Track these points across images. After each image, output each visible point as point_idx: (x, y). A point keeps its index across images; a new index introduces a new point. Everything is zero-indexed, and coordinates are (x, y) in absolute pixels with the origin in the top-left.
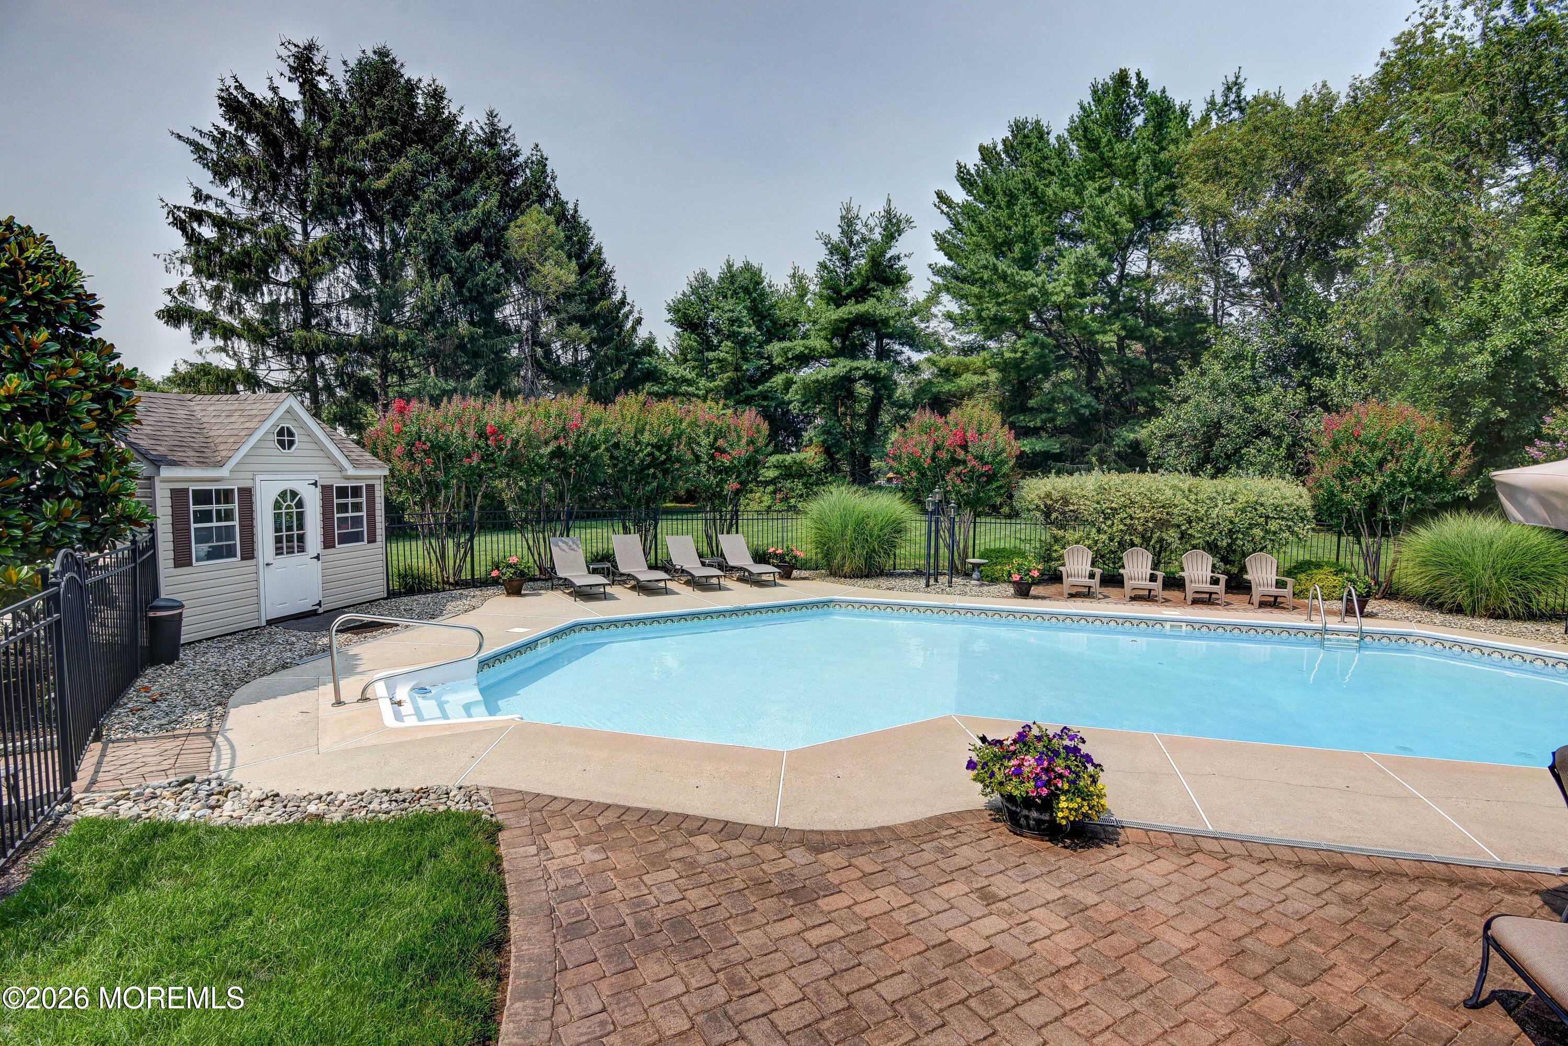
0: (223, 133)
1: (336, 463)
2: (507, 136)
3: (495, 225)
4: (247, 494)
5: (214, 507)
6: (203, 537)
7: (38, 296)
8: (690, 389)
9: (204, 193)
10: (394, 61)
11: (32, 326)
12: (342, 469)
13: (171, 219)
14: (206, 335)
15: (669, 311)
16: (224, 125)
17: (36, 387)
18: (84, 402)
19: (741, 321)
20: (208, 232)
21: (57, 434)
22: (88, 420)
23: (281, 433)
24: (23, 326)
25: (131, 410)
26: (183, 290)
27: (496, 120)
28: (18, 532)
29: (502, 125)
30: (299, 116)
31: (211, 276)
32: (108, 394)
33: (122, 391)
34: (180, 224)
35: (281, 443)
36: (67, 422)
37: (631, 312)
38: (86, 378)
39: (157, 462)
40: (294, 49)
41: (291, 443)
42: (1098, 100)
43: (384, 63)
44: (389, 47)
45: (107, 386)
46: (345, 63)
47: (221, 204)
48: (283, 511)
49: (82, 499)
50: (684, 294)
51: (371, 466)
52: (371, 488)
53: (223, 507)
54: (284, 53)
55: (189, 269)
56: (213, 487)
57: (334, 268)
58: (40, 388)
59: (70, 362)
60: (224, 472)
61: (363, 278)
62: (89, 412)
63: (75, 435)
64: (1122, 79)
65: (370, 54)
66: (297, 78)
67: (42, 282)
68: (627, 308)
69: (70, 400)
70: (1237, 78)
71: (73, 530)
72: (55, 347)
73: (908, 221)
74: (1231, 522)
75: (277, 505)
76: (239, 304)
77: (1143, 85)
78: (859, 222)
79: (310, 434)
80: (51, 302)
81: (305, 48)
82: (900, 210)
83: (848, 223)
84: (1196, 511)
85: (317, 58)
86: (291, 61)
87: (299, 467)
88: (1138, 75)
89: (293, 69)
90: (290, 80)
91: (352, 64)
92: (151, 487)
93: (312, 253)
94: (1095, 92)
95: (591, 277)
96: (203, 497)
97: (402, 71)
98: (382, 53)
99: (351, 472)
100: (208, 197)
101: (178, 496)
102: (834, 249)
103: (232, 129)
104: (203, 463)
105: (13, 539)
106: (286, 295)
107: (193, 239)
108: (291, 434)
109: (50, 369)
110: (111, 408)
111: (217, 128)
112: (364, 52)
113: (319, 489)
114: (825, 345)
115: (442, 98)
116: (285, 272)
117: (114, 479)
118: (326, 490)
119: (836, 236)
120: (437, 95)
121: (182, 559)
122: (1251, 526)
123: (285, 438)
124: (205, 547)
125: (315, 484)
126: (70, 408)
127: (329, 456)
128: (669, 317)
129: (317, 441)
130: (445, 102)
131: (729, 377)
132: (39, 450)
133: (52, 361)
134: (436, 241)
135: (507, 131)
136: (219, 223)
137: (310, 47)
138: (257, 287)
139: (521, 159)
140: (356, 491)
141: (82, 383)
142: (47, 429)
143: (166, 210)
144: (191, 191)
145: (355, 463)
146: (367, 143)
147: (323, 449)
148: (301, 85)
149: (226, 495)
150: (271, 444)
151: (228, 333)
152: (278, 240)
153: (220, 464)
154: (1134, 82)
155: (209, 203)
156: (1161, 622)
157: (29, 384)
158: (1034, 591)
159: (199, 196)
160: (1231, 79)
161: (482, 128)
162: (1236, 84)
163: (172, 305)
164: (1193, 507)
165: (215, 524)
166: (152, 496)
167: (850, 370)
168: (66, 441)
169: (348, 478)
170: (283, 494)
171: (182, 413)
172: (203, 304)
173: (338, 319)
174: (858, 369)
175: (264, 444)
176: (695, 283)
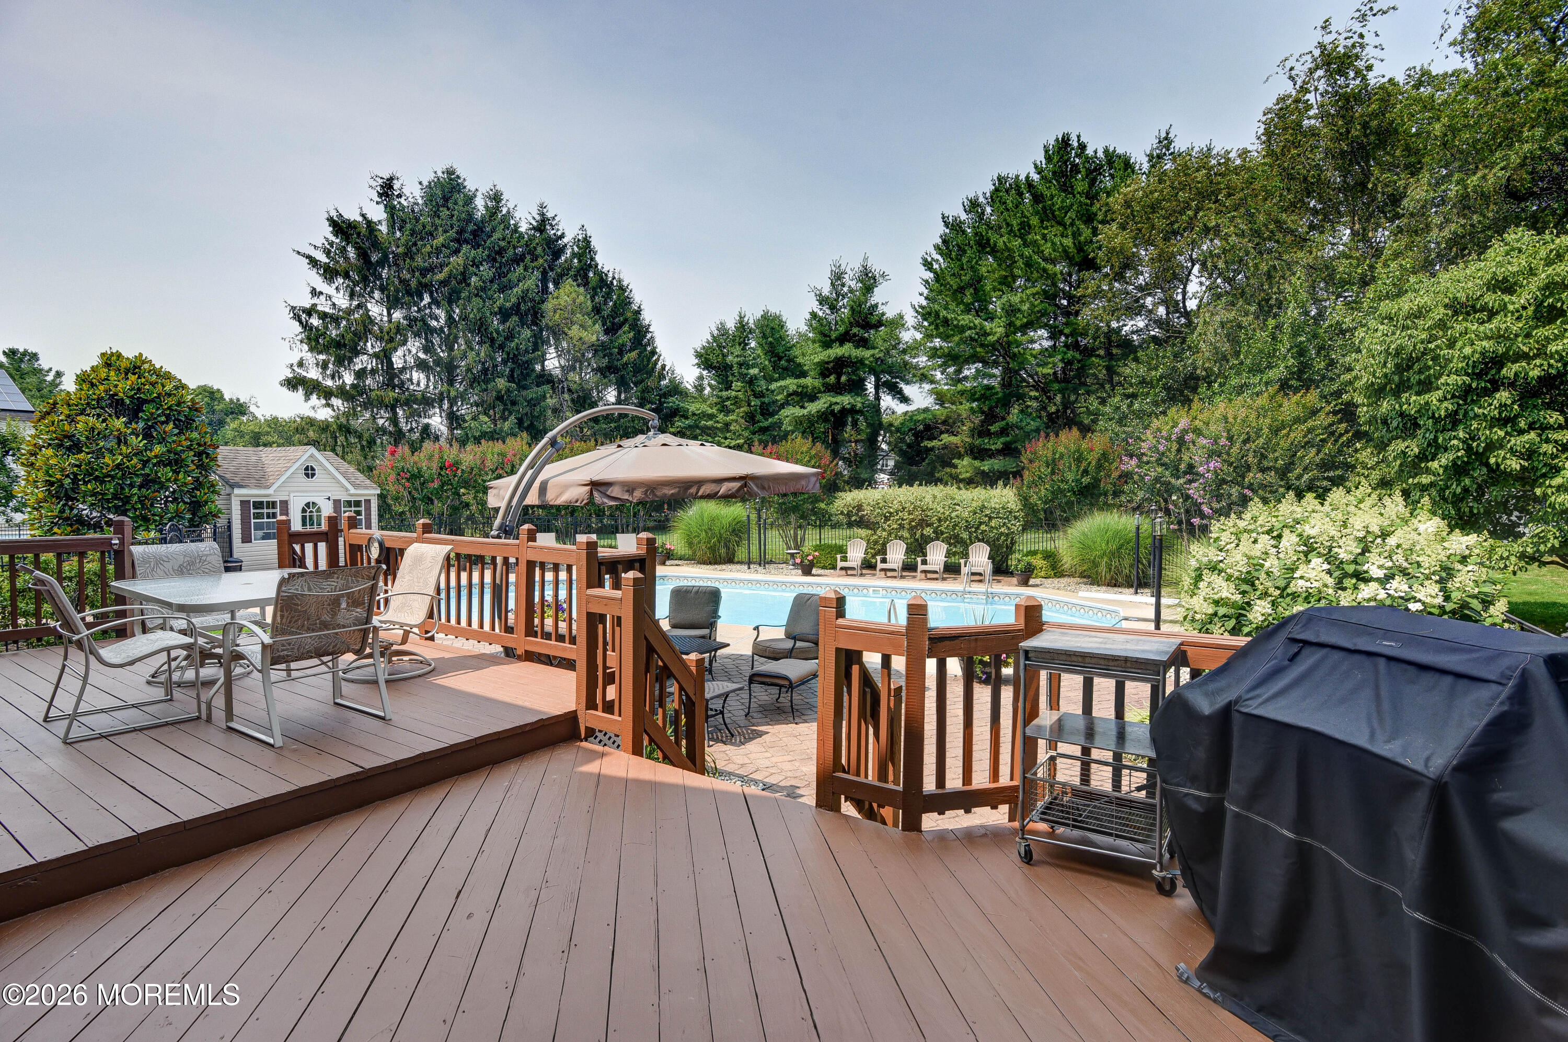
0: (331, 244)
1: (343, 486)
2: (554, 223)
3: (532, 300)
4: (285, 504)
5: (265, 511)
6: (259, 527)
7: (169, 408)
8: (710, 423)
9: (318, 290)
10: (458, 177)
11: (167, 422)
12: (347, 490)
13: (292, 315)
14: (314, 397)
15: (697, 356)
16: (332, 238)
17: (168, 451)
18: (189, 456)
19: (748, 365)
20: (315, 321)
21: (176, 472)
22: (191, 465)
23: (307, 469)
24: (163, 423)
25: (214, 459)
26: (301, 364)
27: (545, 210)
28: (157, 518)
29: (549, 215)
30: (384, 228)
31: (320, 353)
32: (203, 452)
33: (210, 451)
34: (297, 318)
35: (307, 475)
36: (182, 467)
37: (658, 359)
38: (191, 445)
39: (232, 486)
40: (380, 181)
41: (313, 475)
42: (1049, 159)
43: (451, 180)
44: (455, 167)
45: (202, 448)
46: (420, 183)
47: (329, 297)
48: (308, 514)
49: (189, 504)
50: (708, 342)
51: (366, 488)
52: (368, 502)
53: (271, 511)
54: (374, 184)
55: (306, 347)
56: (265, 500)
57: (404, 343)
58: (169, 451)
59: (184, 437)
60: (270, 491)
61: (427, 349)
62: (192, 461)
63: (185, 472)
64: (1064, 143)
65: (440, 174)
66: (382, 202)
67: (171, 401)
68: (656, 357)
69: (183, 456)
70: (1168, 134)
71: (183, 518)
72: (176, 431)
73: (883, 275)
74: (967, 521)
75: (304, 511)
76: (338, 372)
77: (1083, 147)
78: (846, 276)
79: (325, 469)
80: (176, 410)
81: (388, 180)
82: (876, 267)
83: (837, 277)
84: (944, 513)
85: (397, 184)
86: (378, 189)
87: (317, 489)
88: (1079, 137)
89: (380, 195)
90: (378, 203)
91: (425, 183)
92: (230, 499)
93: (388, 333)
94: (1046, 151)
95: (624, 333)
96: (259, 505)
97: (466, 184)
98: (450, 172)
99: (353, 491)
100: (321, 293)
101: (244, 504)
102: (822, 300)
103: (338, 241)
104: (259, 486)
105: (155, 521)
106: (370, 364)
107: (306, 327)
108: (313, 469)
109: (174, 441)
110: (204, 459)
111: (327, 239)
112: (435, 173)
113: (331, 502)
114: (818, 383)
115: (501, 200)
116: (372, 346)
117: (205, 494)
118: (337, 503)
119: (826, 290)
120: (496, 197)
121: (246, 539)
122: (981, 523)
123: (309, 472)
124: (260, 533)
125: (329, 499)
126: (183, 460)
127: (339, 482)
128: (697, 361)
129: (330, 473)
130: (503, 202)
131: (744, 412)
132: (168, 480)
133: (175, 438)
134: (480, 319)
135: (554, 218)
136: (323, 316)
137: (391, 179)
138: (350, 360)
139: (565, 240)
140: (357, 504)
141: (189, 448)
142: (172, 470)
143: (289, 308)
144: (309, 290)
145: (356, 486)
146: (432, 247)
147: (334, 478)
148: (386, 206)
149: (273, 505)
150: (300, 476)
151: (327, 394)
152: (365, 326)
153: (268, 487)
154: (1075, 144)
155: (321, 297)
156: (866, 587)
157: (165, 449)
158: (814, 571)
159: (315, 293)
160: (1163, 135)
161: (534, 218)
162: (1166, 138)
163: (291, 376)
164: (942, 511)
165: (265, 520)
166: (230, 504)
167: (831, 406)
168: (181, 476)
169: (351, 495)
170: (308, 505)
171: (254, 458)
172: (313, 374)
173: (411, 380)
174: (837, 403)
175: (295, 476)
176: (716, 332)
